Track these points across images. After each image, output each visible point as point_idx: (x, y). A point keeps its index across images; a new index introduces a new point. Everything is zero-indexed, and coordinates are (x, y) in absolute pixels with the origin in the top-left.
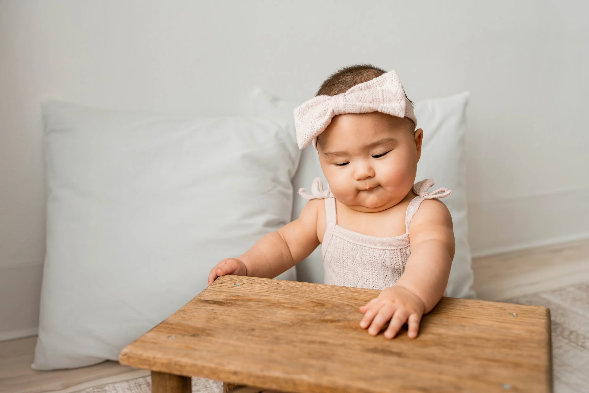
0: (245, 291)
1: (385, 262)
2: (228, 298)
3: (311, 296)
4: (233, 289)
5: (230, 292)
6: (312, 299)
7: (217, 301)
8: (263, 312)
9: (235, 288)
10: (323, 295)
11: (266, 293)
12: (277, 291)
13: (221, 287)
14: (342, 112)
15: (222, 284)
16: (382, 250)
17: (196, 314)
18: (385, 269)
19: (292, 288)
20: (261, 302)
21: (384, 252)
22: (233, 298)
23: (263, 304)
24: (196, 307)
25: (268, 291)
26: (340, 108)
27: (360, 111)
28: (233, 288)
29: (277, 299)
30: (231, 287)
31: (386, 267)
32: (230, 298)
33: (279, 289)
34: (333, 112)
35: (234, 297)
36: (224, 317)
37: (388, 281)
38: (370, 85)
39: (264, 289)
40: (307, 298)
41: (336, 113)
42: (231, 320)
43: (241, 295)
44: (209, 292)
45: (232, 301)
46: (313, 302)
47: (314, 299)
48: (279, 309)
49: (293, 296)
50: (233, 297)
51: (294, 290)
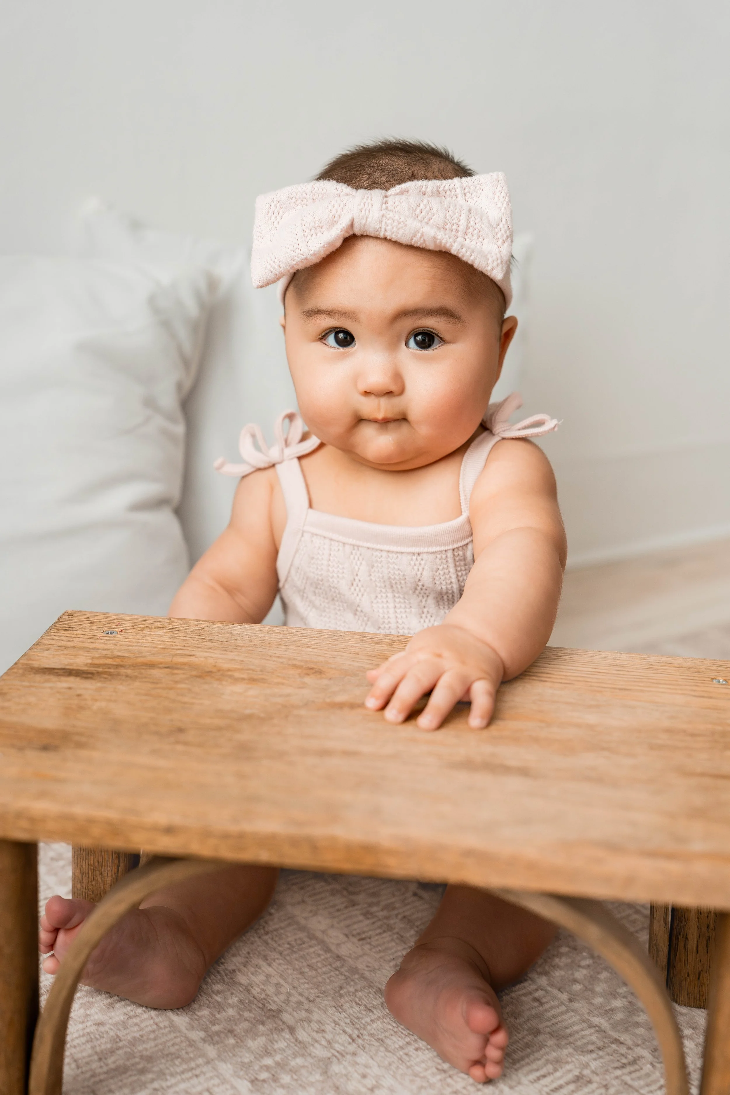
0: (132, 646)
1: (421, 579)
2: (96, 662)
3: (285, 653)
4: (102, 641)
5: (98, 649)
6: (290, 659)
7: (73, 670)
8: (190, 690)
9: (106, 640)
10: (311, 650)
11: (181, 649)
12: (205, 644)
13: (74, 639)
14: (371, 232)
15: (72, 631)
16: (416, 555)
17: (32, 699)
18: (422, 594)
19: (238, 638)
20: (177, 669)
21: (419, 558)
22: (109, 661)
23: (184, 674)
24: (26, 684)
25: (186, 645)
26: (368, 220)
27: (412, 239)
28: (102, 639)
29: (211, 661)
30: (98, 637)
31: (424, 590)
32: (102, 661)
33: (210, 641)
34: (352, 225)
35: (112, 658)
36: (103, 704)
37: (429, 617)
38: (444, 190)
39: (174, 641)
40: (279, 657)
41: (357, 231)
42: (120, 711)
43: (126, 655)
44: (47, 650)
45: (109, 668)
46: (295, 666)
47: (294, 659)
48: (224, 683)
49: (247, 655)
50: (108, 659)
51: (244, 642)
